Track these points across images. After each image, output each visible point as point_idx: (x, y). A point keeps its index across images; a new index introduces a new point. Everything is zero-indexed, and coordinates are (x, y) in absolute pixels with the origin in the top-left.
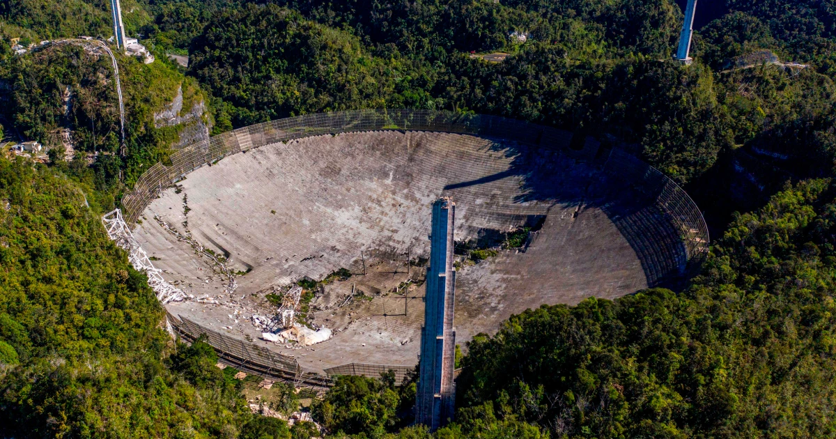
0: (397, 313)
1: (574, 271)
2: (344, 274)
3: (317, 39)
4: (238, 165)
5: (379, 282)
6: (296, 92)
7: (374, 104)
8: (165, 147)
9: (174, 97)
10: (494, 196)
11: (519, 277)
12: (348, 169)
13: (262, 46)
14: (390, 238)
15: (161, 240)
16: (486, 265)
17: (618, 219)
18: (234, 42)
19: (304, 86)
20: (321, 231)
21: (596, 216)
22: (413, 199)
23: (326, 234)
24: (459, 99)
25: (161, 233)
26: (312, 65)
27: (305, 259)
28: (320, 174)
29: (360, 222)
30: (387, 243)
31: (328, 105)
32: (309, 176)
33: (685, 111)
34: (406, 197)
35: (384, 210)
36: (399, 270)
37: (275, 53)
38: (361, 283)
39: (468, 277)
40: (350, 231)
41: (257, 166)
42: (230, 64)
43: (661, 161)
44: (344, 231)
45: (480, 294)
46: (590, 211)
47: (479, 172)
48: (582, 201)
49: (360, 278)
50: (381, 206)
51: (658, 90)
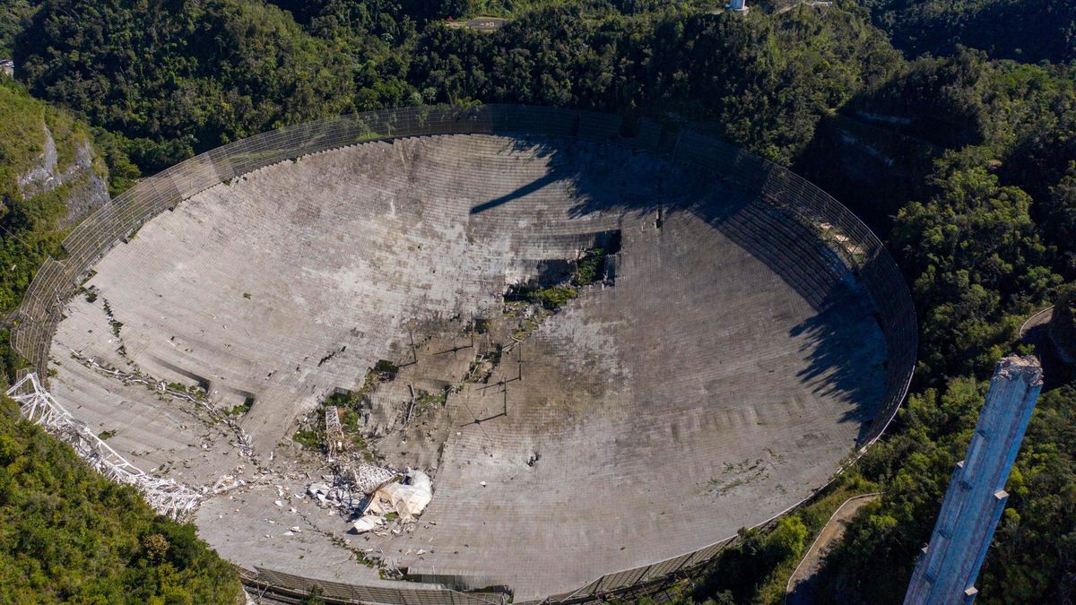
0: (492, 415)
1: (695, 302)
2: (386, 370)
3: (239, 20)
4: (168, 233)
5: (441, 369)
6: (224, 104)
7: (338, 107)
8: (49, 228)
9: (43, 142)
10: (540, 213)
11: (624, 322)
12: (331, 206)
13: (148, 39)
14: (425, 299)
15: (101, 394)
16: (571, 313)
17: (720, 222)
18: (100, 37)
19: (234, 94)
20: (326, 309)
21: (687, 223)
22: (434, 235)
23: (334, 312)
24: (453, 86)
25: (93, 381)
26: (236, 60)
27: (323, 360)
28: (294, 223)
29: (375, 284)
30: (423, 306)
31: (276, 117)
32: (277, 226)
33: (765, 74)
34: (424, 233)
35: (400, 258)
36: (459, 344)
37: (172, 49)
38: (418, 377)
39: (556, 334)
40: (366, 300)
41: (198, 228)
42: (101, 72)
43: (752, 141)
44: (357, 301)
45: (586, 358)
46: (676, 216)
47: (509, 184)
48: (660, 203)
49: (412, 369)
50: (393, 253)
51: (725, 51)
